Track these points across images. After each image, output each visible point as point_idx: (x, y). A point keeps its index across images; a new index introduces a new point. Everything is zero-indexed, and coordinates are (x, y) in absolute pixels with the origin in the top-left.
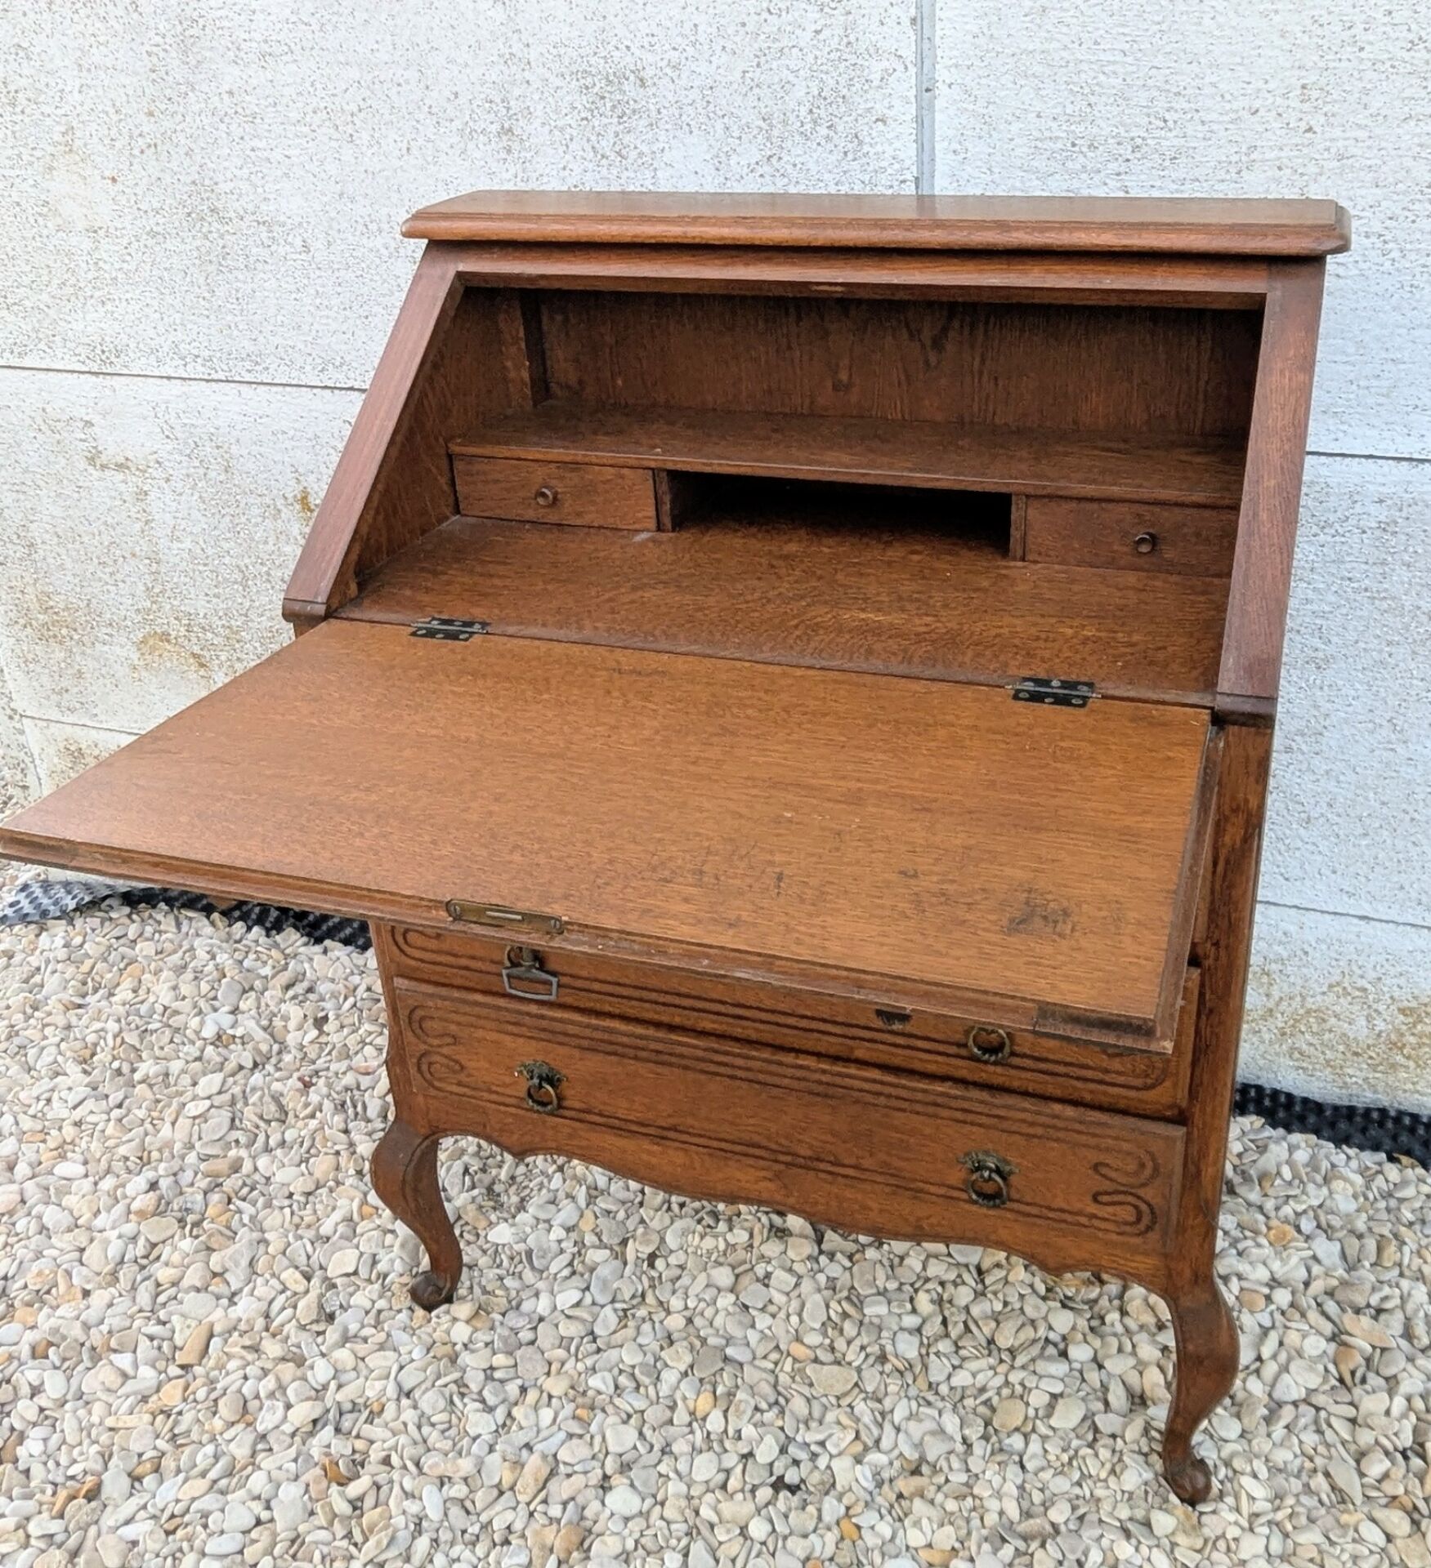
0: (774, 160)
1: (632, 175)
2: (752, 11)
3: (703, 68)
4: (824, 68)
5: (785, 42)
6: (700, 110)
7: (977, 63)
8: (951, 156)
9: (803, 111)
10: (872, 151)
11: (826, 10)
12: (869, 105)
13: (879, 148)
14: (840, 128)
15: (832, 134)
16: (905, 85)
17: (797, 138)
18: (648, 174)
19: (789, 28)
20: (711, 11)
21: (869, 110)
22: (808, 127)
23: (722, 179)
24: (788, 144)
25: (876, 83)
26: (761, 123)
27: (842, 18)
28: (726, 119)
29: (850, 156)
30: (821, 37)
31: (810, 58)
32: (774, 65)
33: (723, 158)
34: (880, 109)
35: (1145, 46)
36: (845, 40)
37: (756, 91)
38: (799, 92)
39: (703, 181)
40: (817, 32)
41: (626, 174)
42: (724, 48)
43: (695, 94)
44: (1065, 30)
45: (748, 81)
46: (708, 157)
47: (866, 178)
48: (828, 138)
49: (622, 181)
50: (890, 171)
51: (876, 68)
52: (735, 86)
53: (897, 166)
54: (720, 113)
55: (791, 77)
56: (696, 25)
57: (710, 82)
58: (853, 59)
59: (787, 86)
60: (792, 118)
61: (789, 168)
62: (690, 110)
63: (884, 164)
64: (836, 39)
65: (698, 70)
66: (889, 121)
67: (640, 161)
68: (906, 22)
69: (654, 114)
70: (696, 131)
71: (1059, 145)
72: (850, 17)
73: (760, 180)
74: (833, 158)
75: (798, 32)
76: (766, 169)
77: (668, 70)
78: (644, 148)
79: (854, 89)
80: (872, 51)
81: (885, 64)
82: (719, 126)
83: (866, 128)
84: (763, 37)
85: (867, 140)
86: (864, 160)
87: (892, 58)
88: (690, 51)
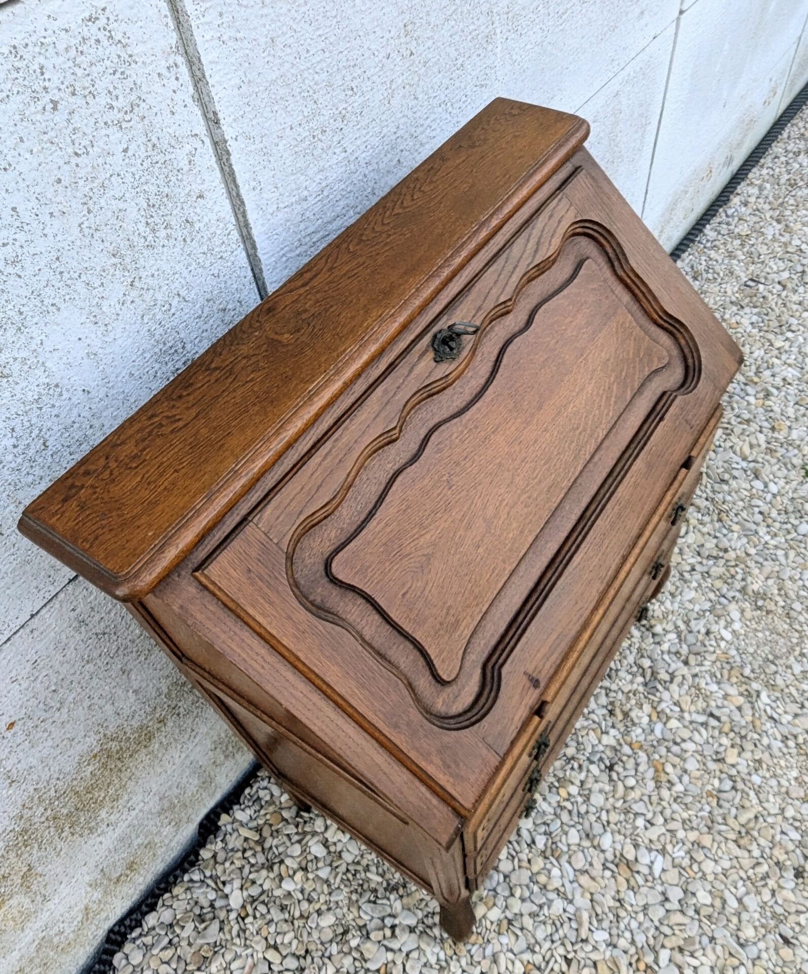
0: (136, 284)
1: (25, 384)
2: (61, 163)
3: (41, 245)
4: (143, 180)
5: (102, 176)
6: (57, 285)
7: (248, 109)
8: (252, 194)
9: (142, 227)
10: (201, 225)
11: (124, 125)
12: (187, 190)
13: (206, 220)
14: (173, 223)
15: (169, 231)
16: (207, 157)
17: (145, 252)
18: (39, 372)
19: (100, 161)
20: (22, 185)
21: (188, 195)
22: (150, 238)
23: (103, 328)
24: (142, 262)
25: (186, 168)
26: (114, 260)
27: (140, 126)
28: (83, 278)
29: (188, 240)
30: (130, 153)
31: (129, 178)
32: (103, 202)
33: (96, 310)
34: (196, 188)
35: (332, 39)
36: (150, 144)
37: (97, 235)
38: (133, 213)
39: (89, 341)
40: (126, 150)
41: (18, 387)
42: (51, 214)
43: (46, 274)
44: (288, 50)
45: (86, 231)
46: (83, 319)
47: (205, 248)
48: (168, 237)
49: (19, 396)
50: (218, 232)
51: (181, 156)
52: (78, 243)
53: (221, 225)
54: (76, 275)
55: (121, 205)
56: (14, 209)
57: (54, 254)
58: (161, 158)
59: (119, 213)
60: (136, 239)
61: (150, 281)
62: (49, 291)
63: (212, 230)
64: (143, 148)
65: (38, 250)
66: (206, 194)
67: (26, 368)
68: (189, 101)
69: (17, 318)
70: (62, 306)
71: (308, 143)
72: (146, 121)
73: (132, 307)
74: (177, 250)
75: (109, 160)
76: (134, 293)
77: (10, 269)
78: (24, 354)
79: (171, 184)
80: (173, 143)
81: (188, 148)
82: (80, 286)
83: (191, 210)
84: (81, 182)
85: (196, 218)
86: (199, 236)
87: (191, 139)
88: (22, 237)
